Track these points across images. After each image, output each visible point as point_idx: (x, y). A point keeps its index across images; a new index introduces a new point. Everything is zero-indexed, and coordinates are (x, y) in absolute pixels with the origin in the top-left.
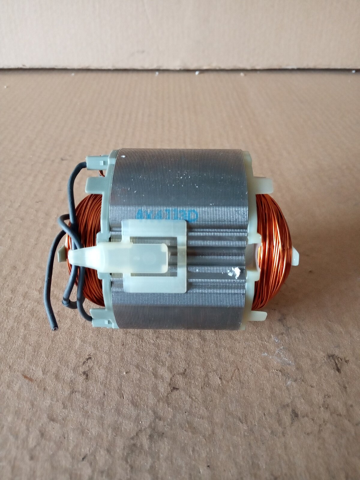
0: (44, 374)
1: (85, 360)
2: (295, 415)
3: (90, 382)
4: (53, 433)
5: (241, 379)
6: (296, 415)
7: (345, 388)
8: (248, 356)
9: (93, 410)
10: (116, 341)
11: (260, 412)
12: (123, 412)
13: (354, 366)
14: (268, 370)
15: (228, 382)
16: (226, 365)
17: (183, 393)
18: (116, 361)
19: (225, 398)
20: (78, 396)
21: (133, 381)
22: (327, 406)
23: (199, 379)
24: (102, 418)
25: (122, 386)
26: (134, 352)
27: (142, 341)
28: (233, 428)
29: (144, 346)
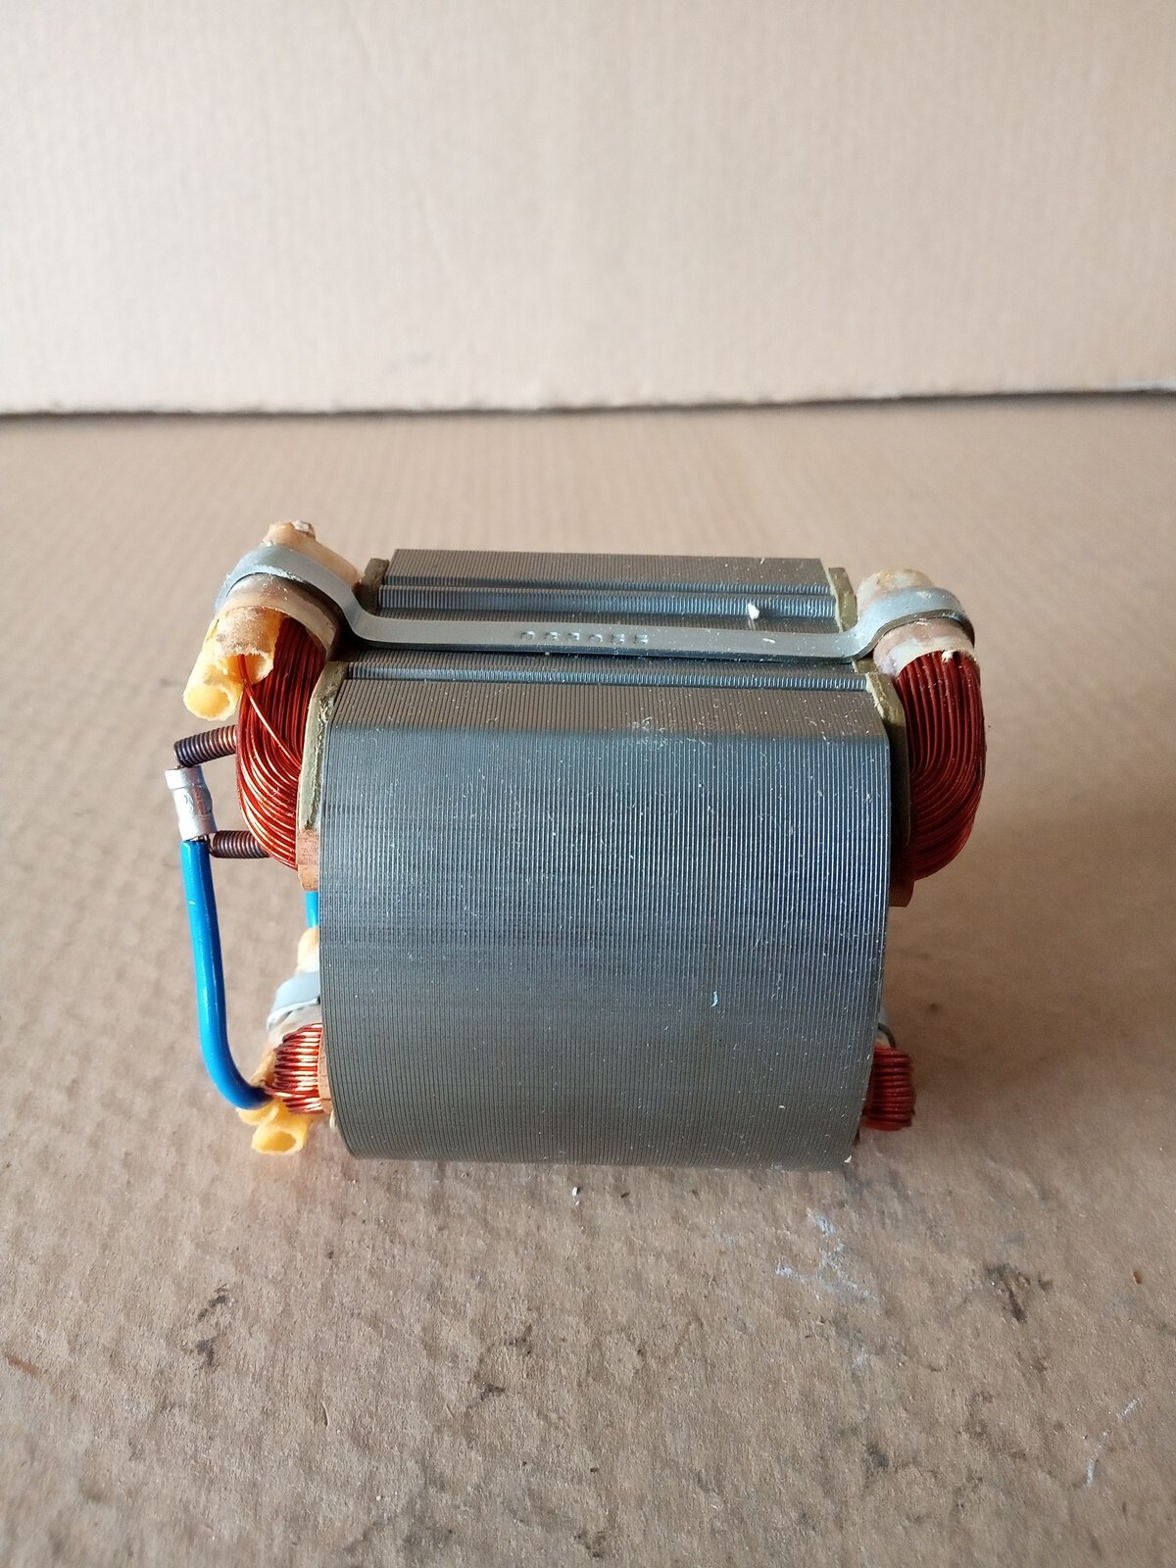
0: (72, 1350)
1: (206, 1306)
2: (877, 1458)
3: (220, 1373)
4: (95, 1539)
5: (708, 1354)
6: (882, 1462)
7: (1041, 1369)
8: (730, 1278)
9: (226, 1464)
10: (307, 1245)
11: (766, 1454)
12: (324, 1469)
13: (1067, 1301)
14: (794, 1320)
15: (663, 1362)
16: (660, 1310)
17: (517, 1402)
18: (305, 1306)
19: (653, 1414)
20: (181, 1418)
21: (357, 1369)
22: (979, 1430)
23: (571, 1356)
24: (254, 1485)
25: (321, 1387)
26: (364, 1277)
27: (392, 1242)
28: (675, 1509)
29: (397, 1258)
